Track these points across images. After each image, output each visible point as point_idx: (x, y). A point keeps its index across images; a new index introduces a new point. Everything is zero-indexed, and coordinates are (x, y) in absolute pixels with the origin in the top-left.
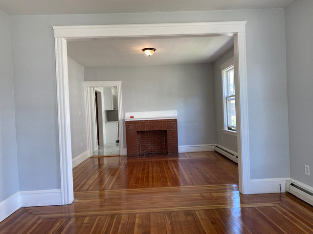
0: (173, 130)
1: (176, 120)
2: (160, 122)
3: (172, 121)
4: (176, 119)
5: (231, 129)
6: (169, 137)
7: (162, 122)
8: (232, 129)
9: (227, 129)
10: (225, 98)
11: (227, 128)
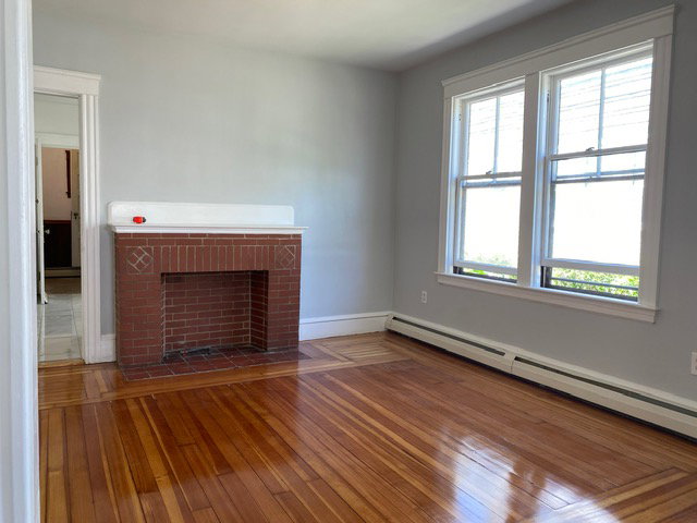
0: (287, 273)
1: (297, 239)
2: (247, 242)
3: (285, 242)
4: (299, 236)
5: (461, 272)
6: (274, 293)
7: (253, 242)
8: (465, 270)
9: (450, 271)
10: (454, 180)
11: (452, 270)
